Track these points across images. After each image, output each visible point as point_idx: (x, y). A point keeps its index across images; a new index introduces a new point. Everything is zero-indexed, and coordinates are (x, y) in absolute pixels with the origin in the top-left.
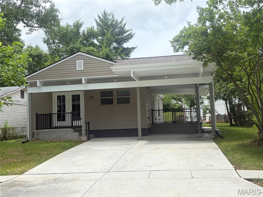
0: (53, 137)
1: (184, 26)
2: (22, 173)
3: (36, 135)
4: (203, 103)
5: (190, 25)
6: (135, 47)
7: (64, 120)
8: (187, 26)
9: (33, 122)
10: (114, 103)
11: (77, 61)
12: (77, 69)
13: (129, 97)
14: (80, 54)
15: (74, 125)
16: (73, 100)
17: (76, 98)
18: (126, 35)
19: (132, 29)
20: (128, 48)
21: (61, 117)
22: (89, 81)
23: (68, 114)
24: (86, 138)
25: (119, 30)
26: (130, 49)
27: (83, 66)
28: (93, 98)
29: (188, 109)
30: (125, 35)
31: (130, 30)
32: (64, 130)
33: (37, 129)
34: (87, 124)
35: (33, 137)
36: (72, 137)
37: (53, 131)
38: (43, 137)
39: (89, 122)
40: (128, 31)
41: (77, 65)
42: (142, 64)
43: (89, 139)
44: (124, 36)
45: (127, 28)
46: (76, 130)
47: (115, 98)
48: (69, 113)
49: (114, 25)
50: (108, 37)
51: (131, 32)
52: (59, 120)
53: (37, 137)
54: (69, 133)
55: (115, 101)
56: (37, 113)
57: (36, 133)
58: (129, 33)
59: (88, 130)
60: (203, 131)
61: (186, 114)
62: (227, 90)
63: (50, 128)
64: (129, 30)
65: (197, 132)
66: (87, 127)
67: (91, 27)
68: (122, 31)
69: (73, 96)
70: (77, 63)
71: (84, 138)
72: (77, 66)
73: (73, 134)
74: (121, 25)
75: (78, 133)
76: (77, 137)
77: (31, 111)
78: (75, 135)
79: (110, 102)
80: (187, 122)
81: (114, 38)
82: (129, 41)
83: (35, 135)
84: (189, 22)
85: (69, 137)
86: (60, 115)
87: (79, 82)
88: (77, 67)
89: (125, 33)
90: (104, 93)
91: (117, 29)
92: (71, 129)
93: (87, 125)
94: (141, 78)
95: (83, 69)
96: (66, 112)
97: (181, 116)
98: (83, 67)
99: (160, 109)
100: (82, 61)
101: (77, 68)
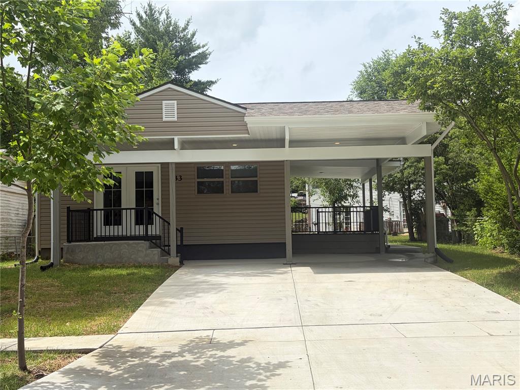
0: (106, 258)
1: (409, 46)
3: (66, 253)
4: (357, 197)
5: (420, 43)
6: (214, 80)
7: (118, 222)
8: (415, 46)
9: (62, 226)
10: (225, 192)
11: (164, 102)
12: (164, 119)
13: (257, 181)
14: (170, 88)
15: (149, 233)
16: (139, 184)
18: (196, 54)
19: (206, 44)
20: (200, 81)
21: (113, 216)
23: (128, 211)
24: (178, 259)
25: (181, 44)
26: (203, 83)
27: (176, 112)
28: (181, 179)
29: (329, 207)
30: (193, 55)
31: (203, 46)
32: (129, 244)
33: (69, 241)
34: (178, 232)
35: (62, 257)
36: (146, 259)
37: (106, 244)
38: (83, 258)
39: (182, 228)
40: (199, 47)
41: (164, 110)
43: (181, 264)
44: (190, 57)
45: (198, 40)
46: (155, 244)
47: (227, 181)
48: (131, 209)
49: (171, 33)
50: (164, 57)
51: (205, 49)
52: (107, 222)
53: (71, 257)
54: (139, 249)
55: (227, 187)
56: (68, 208)
57: (68, 248)
58: (200, 51)
59: (179, 243)
60: (388, 250)
61: (321, 216)
64: (201, 45)
65: (377, 251)
66: (179, 239)
67: (124, 33)
68: (188, 46)
69: (139, 175)
70: (164, 106)
71: (174, 260)
72: (164, 113)
73: (148, 252)
74: (185, 33)
75: (159, 250)
76: (156, 258)
77: (59, 202)
78: (154, 255)
79: (218, 189)
80: (351, 231)
81: (176, 60)
82: (199, 67)
83: (64, 253)
84: (419, 38)
85: (140, 259)
87: (168, 145)
88: (164, 115)
89: (194, 51)
90: (203, 170)
91: (176, 42)
92: (143, 241)
93: (179, 234)
95: (175, 119)
96: (122, 207)
97: (302, 221)
98: (176, 114)
100: (175, 102)
101: (164, 117)
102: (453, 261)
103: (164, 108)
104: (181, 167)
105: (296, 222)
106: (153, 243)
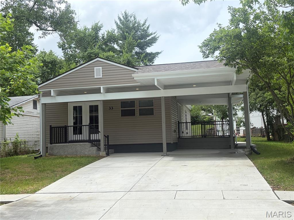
0: (69, 152)
1: (215, 29)
2: (34, 192)
3: (49, 150)
4: (236, 115)
5: (221, 27)
6: (159, 51)
7: (81, 133)
8: (218, 29)
9: (47, 135)
10: (136, 115)
11: (95, 68)
12: (95, 77)
13: (153, 108)
14: (98, 60)
15: (91, 139)
16: (91, 111)
17: (94, 109)
18: (150, 38)
19: (156, 32)
21: (78, 130)
22: (108, 90)
23: (85, 127)
24: (105, 153)
25: (141, 33)
27: (101, 73)
28: (113, 109)
29: (220, 122)
30: (148, 38)
31: (154, 33)
32: (80, 145)
33: (51, 144)
34: (106, 138)
35: (47, 152)
36: (89, 152)
37: (69, 145)
38: (57, 153)
39: (108, 136)
40: (152, 34)
42: (167, 71)
43: (108, 155)
44: (147, 40)
45: (150, 31)
46: (94, 144)
47: (137, 109)
48: (86, 125)
49: (136, 27)
50: (129, 41)
51: (155, 35)
52: (75, 133)
53: (51, 152)
54: (86, 147)
55: (137, 113)
56: (51, 126)
57: (50, 147)
58: (153, 36)
59: (107, 144)
60: (237, 147)
62: (264, 100)
63: (66, 142)
64: (153, 33)
65: (230, 148)
66: (106, 141)
67: (111, 30)
68: (145, 34)
69: (91, 107)
70: (95, 70)
71: (103, 153)
72: (95, 73)
73: (90, 149)
74: (144, 27)
75: (96, 148)
76: (95, 152)
77: (45, 123)
78: (93, 150)
79: (132, 113)
80: (218, 136)
81: (137, 42)
82: (153, 45)
83: (48, 149)
84: (220, 24)
85: (86, 153)
86: (76, 127)
87: (97, 91)
88: (95, 74)
89: (149, 36)
90: (124, 103)
91: (139, 32)
92: (88, 143)
93: (106, 139)
94: (167, 87)
95: (101, 77)
96: (83, 125)
97: (212, 129)
98: (101, 74)
99: (187, 122)
100: (101, 67)
101: (95, 76)
102: (260, 153)
103: (95, 71)
104: (105, 102)
105: (208, 130)
106: (93, 144)
